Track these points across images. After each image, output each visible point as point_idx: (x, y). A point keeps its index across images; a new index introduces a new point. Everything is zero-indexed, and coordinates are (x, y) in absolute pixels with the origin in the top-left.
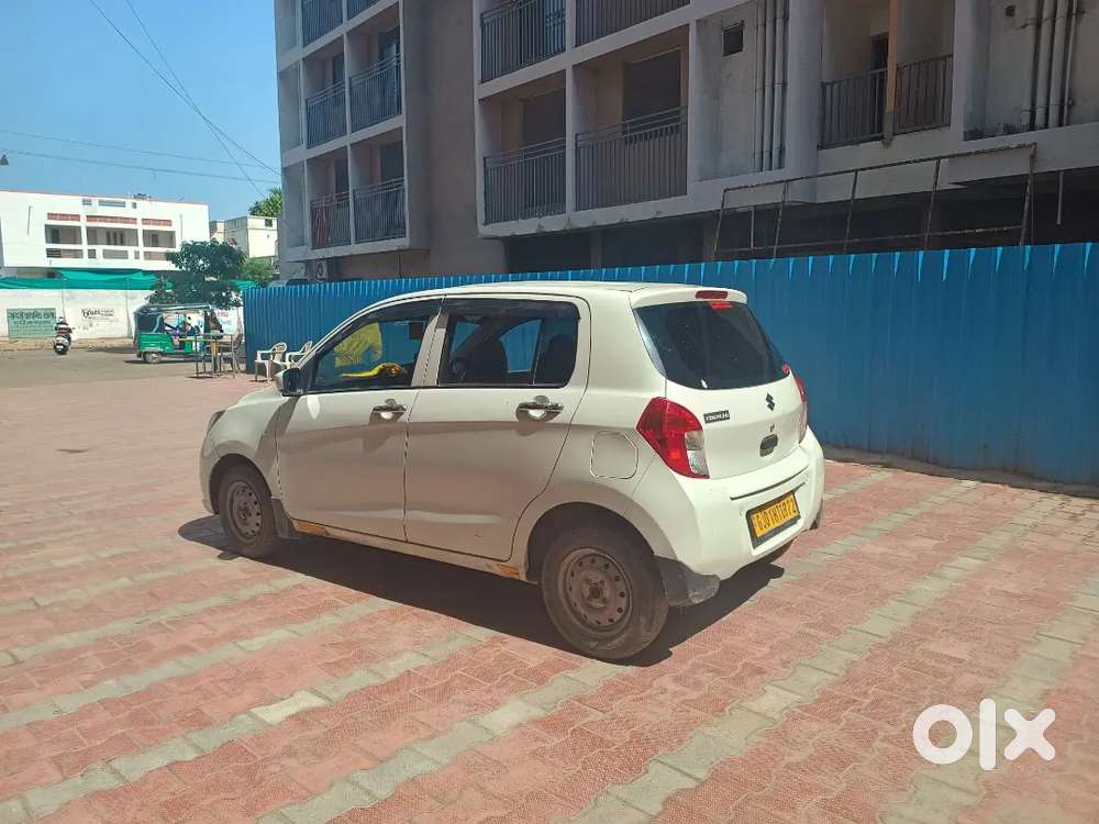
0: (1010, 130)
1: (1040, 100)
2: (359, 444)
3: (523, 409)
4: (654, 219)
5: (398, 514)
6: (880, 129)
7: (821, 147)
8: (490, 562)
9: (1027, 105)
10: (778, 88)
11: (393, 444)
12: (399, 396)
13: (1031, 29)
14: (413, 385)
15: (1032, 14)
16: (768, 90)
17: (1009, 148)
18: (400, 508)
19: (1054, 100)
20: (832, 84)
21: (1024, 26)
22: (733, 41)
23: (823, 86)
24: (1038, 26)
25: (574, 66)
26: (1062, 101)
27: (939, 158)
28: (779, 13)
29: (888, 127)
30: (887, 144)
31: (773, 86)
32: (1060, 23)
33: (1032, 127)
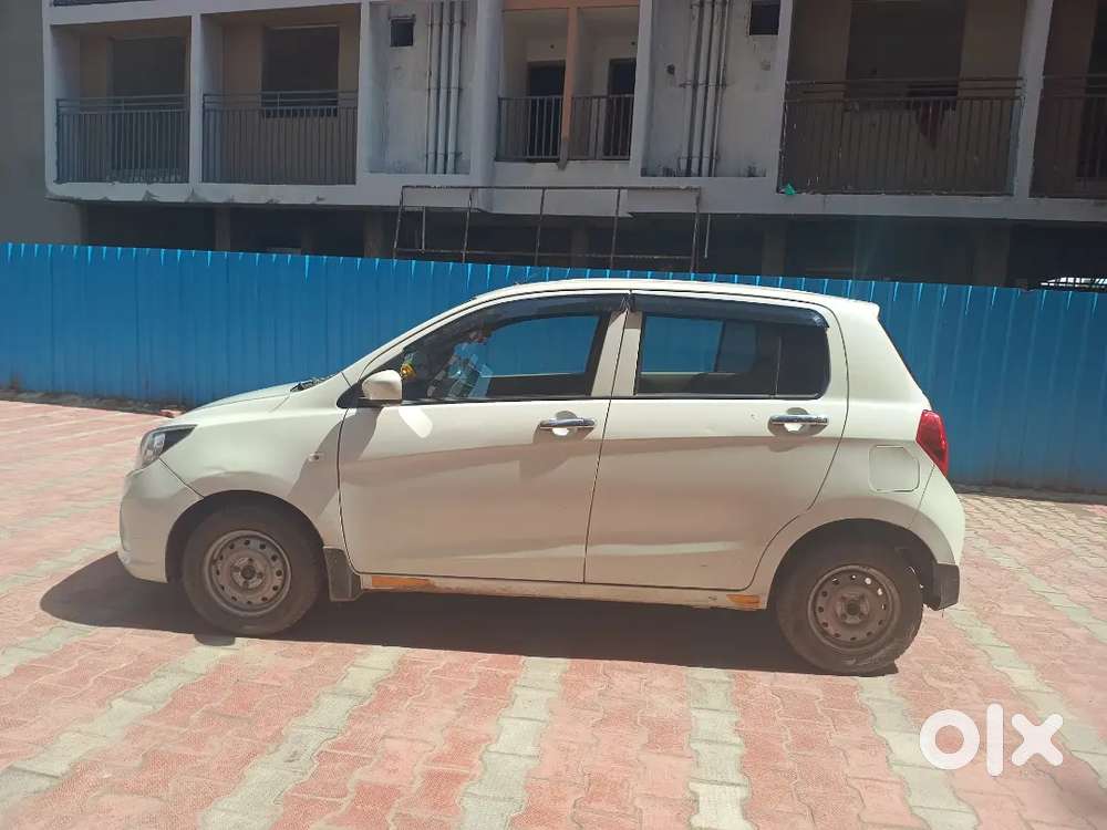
0: (668, 173)
1: (696, 152)
2: (514, 468)
3: (776, 424)
4: (313, 205)
5: (578, 550)
6: (555, 153)
7: (497, 159)
8: (714, 593)
9: (685, 154)
10: (454, 93)
11: (578, 467)
12: (580, 408)
13: (689, 88)
14: (593, 394)
15: (690, 76)
16: (443, 92)
17: (678, 189)
18: (582, 543)
19: (706, 153)
20: (508, 99)
21: (683, 86)
22: (403, 34)
23: (500, 100)
24: (695, 86)
25: (203, 15)
26: (712, 154)
27: (620, 189)
28: (457, 18)
29: (563, 152)
30: (562, 168)
31: (448, 91)
32: (712, 89)
33: (688, 173)
